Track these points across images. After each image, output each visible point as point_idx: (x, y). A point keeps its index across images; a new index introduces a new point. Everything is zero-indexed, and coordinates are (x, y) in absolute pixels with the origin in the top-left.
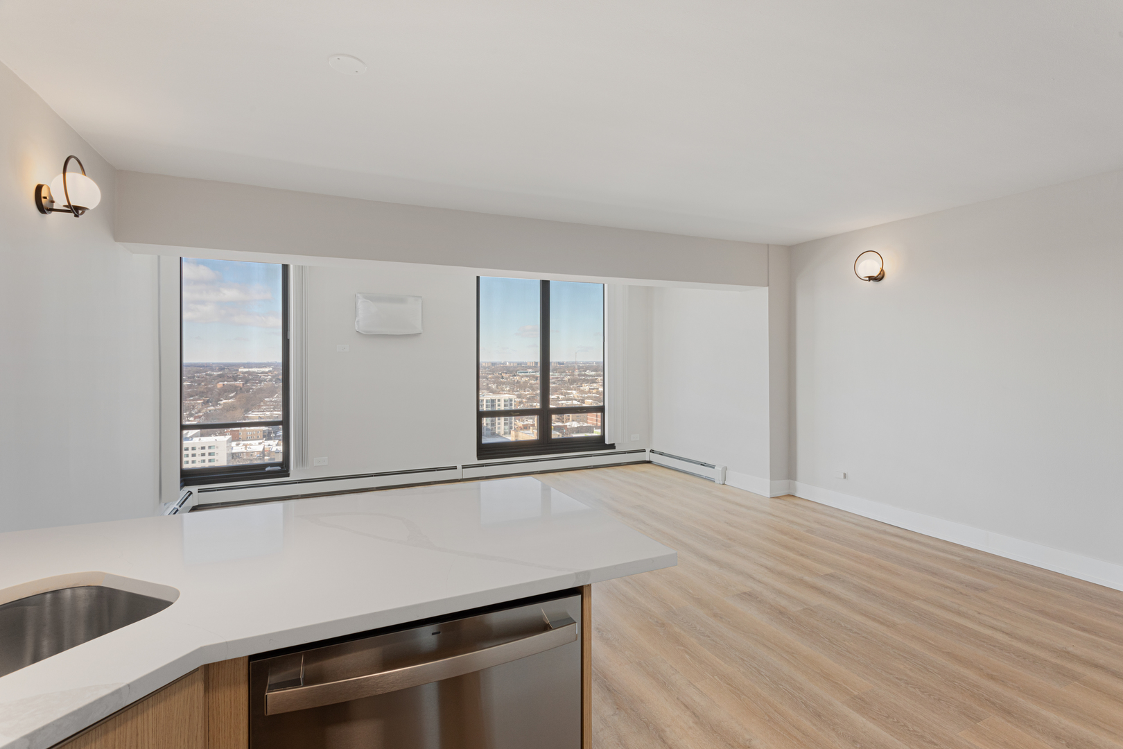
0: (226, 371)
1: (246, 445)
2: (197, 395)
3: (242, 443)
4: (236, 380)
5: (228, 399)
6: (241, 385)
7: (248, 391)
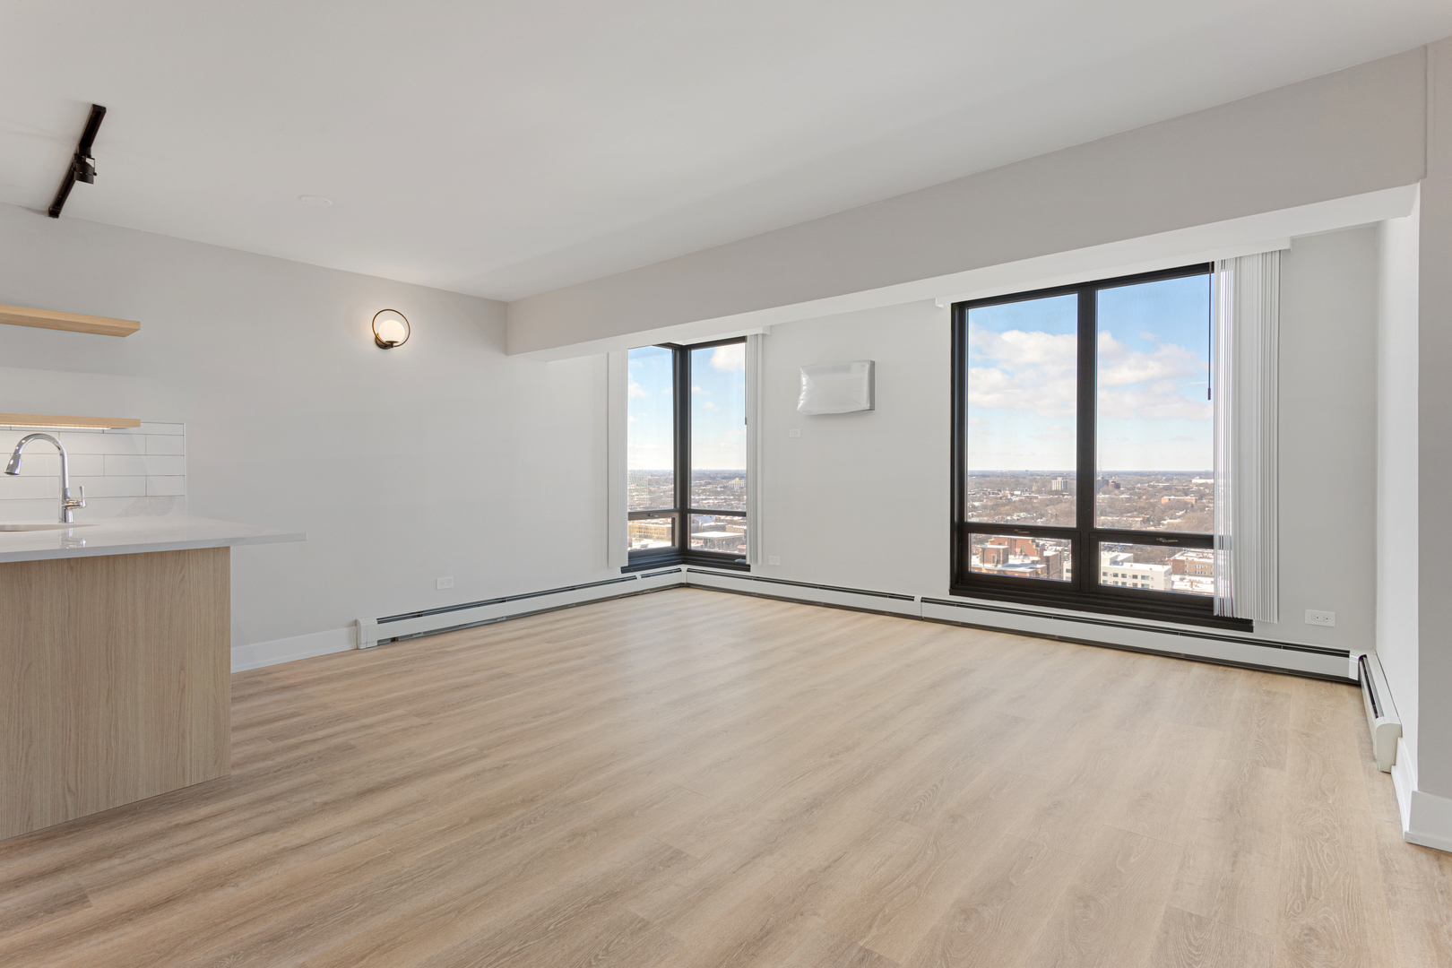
0: (1175, 482)
1: (1192, 582)
2: (1136, 511)
3: (1188, 578)
4: (1187, 495)
5: (1175, 519)
6: (1194, 502)
7: (1202, 509)
